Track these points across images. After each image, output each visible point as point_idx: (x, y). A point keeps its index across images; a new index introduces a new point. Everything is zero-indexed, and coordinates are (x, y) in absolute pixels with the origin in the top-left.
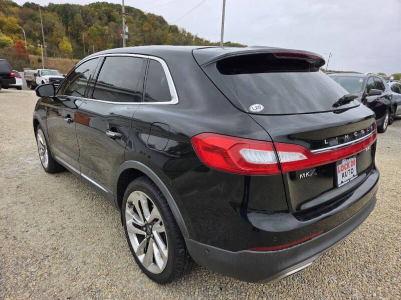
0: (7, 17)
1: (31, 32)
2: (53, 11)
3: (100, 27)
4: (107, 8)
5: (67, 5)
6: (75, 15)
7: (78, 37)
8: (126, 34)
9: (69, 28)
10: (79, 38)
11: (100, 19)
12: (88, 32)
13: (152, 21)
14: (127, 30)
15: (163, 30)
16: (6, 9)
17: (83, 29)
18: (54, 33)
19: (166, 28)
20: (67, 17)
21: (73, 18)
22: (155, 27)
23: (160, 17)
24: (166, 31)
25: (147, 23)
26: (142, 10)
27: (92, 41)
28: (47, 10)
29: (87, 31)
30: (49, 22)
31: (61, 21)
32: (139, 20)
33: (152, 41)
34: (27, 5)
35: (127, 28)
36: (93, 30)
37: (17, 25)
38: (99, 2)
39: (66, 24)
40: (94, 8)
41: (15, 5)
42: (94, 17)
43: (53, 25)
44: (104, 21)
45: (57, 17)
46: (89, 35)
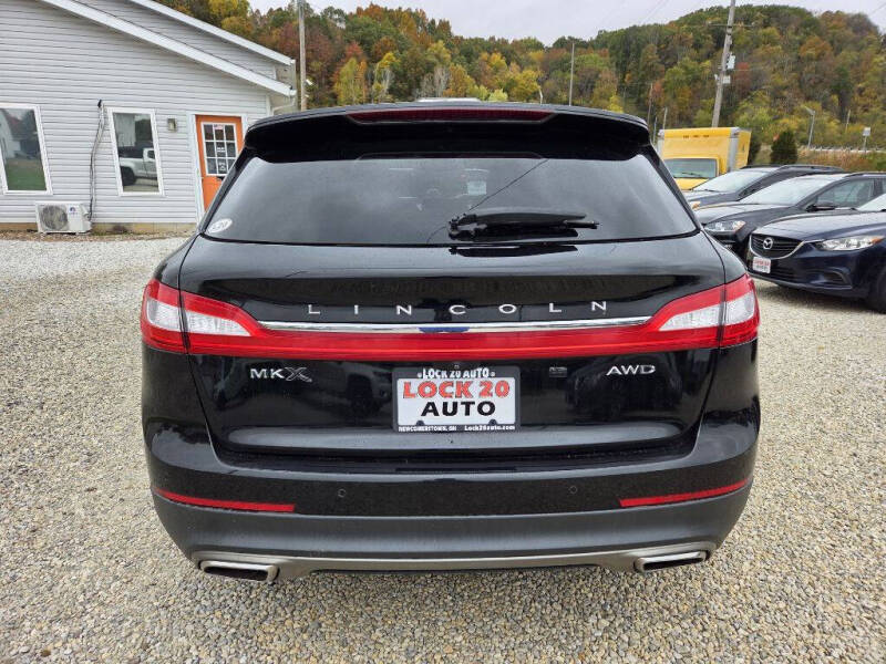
0: (521, 72)
1: (555, 94)
2: (604, 45)
3: (692, 65)
4: (717, 19)
5: (634, 28)
6: (644, 47)
7: (641, 92)
8: (729, 72)
9: (627, 76)
10: (642, 96)
11: (697, 46)
12: (665, 79)
13: (830, 31)
14: (731, 65)
15: (860, 49)
16: (523, 57)
17: (654, 75)
18: (596, 91)
19: (870, 43)
20: (627, 54)
21: (638, 54)
22: (836, 44)
23: (859, 16)
24: (871, 50)
25: (816, 37)
26: (808, 9)
27: (669, 97)
28: (593, 46)
29: (661, 77)
30: (590, 70)
31: (614, 64)
32: (796, 33)
33: (821, 81)
34: (561, 43)
35: (732, 59)
36: (674, 74)
37: (535, 84)
38: (702, 10)
39: (622, 68)
40: (689, 24)
41: (538, 46)
42: (682, 44)
43: (597, 76)
44: (703, 51)
45: (608, 58)
46: (664, 85)
